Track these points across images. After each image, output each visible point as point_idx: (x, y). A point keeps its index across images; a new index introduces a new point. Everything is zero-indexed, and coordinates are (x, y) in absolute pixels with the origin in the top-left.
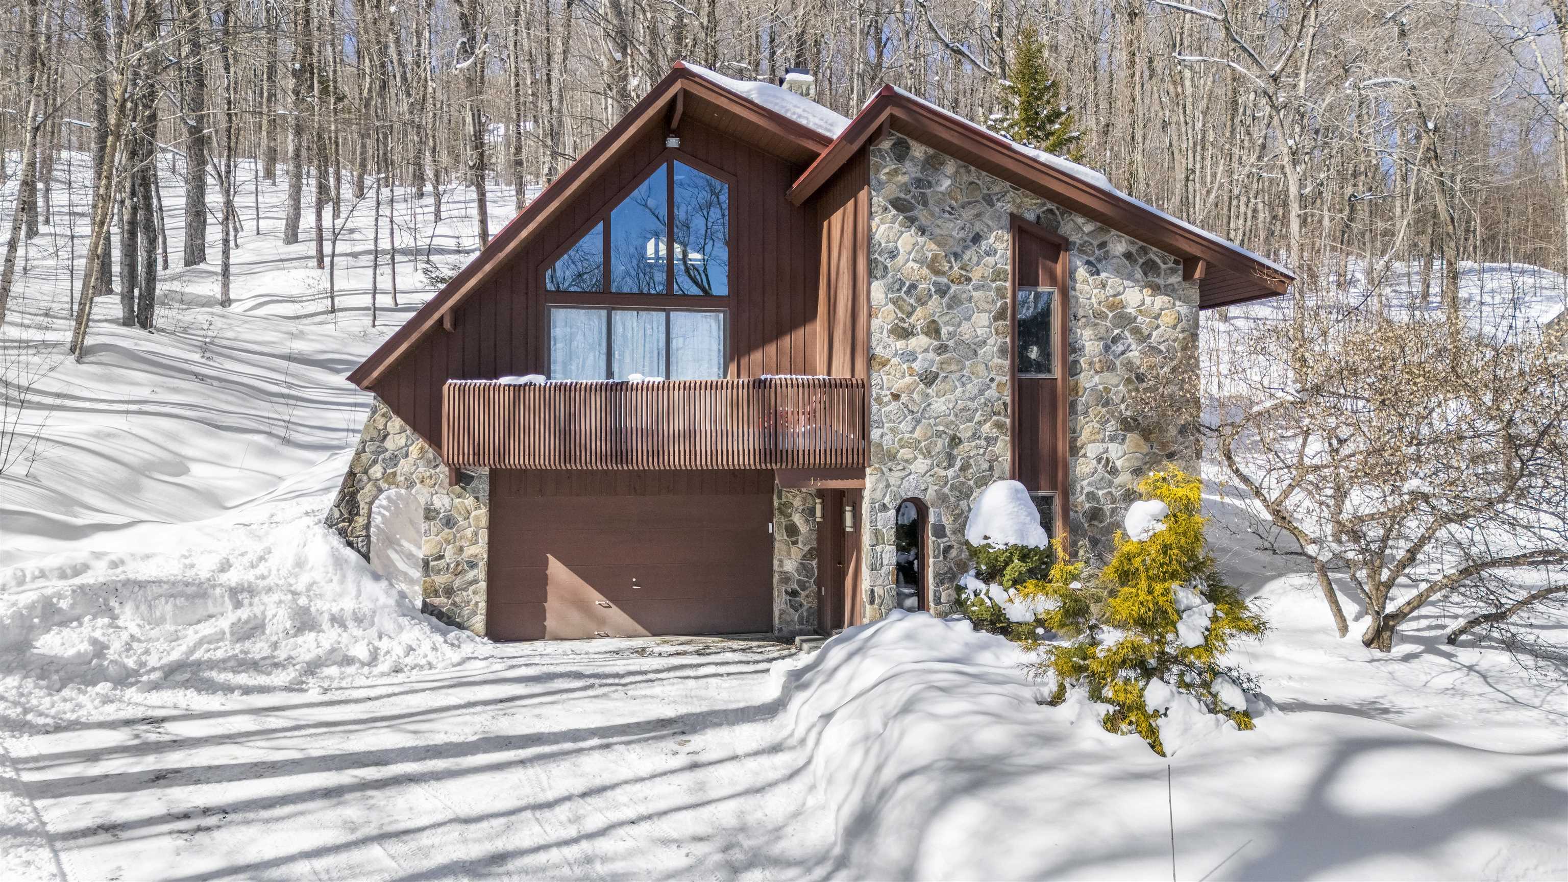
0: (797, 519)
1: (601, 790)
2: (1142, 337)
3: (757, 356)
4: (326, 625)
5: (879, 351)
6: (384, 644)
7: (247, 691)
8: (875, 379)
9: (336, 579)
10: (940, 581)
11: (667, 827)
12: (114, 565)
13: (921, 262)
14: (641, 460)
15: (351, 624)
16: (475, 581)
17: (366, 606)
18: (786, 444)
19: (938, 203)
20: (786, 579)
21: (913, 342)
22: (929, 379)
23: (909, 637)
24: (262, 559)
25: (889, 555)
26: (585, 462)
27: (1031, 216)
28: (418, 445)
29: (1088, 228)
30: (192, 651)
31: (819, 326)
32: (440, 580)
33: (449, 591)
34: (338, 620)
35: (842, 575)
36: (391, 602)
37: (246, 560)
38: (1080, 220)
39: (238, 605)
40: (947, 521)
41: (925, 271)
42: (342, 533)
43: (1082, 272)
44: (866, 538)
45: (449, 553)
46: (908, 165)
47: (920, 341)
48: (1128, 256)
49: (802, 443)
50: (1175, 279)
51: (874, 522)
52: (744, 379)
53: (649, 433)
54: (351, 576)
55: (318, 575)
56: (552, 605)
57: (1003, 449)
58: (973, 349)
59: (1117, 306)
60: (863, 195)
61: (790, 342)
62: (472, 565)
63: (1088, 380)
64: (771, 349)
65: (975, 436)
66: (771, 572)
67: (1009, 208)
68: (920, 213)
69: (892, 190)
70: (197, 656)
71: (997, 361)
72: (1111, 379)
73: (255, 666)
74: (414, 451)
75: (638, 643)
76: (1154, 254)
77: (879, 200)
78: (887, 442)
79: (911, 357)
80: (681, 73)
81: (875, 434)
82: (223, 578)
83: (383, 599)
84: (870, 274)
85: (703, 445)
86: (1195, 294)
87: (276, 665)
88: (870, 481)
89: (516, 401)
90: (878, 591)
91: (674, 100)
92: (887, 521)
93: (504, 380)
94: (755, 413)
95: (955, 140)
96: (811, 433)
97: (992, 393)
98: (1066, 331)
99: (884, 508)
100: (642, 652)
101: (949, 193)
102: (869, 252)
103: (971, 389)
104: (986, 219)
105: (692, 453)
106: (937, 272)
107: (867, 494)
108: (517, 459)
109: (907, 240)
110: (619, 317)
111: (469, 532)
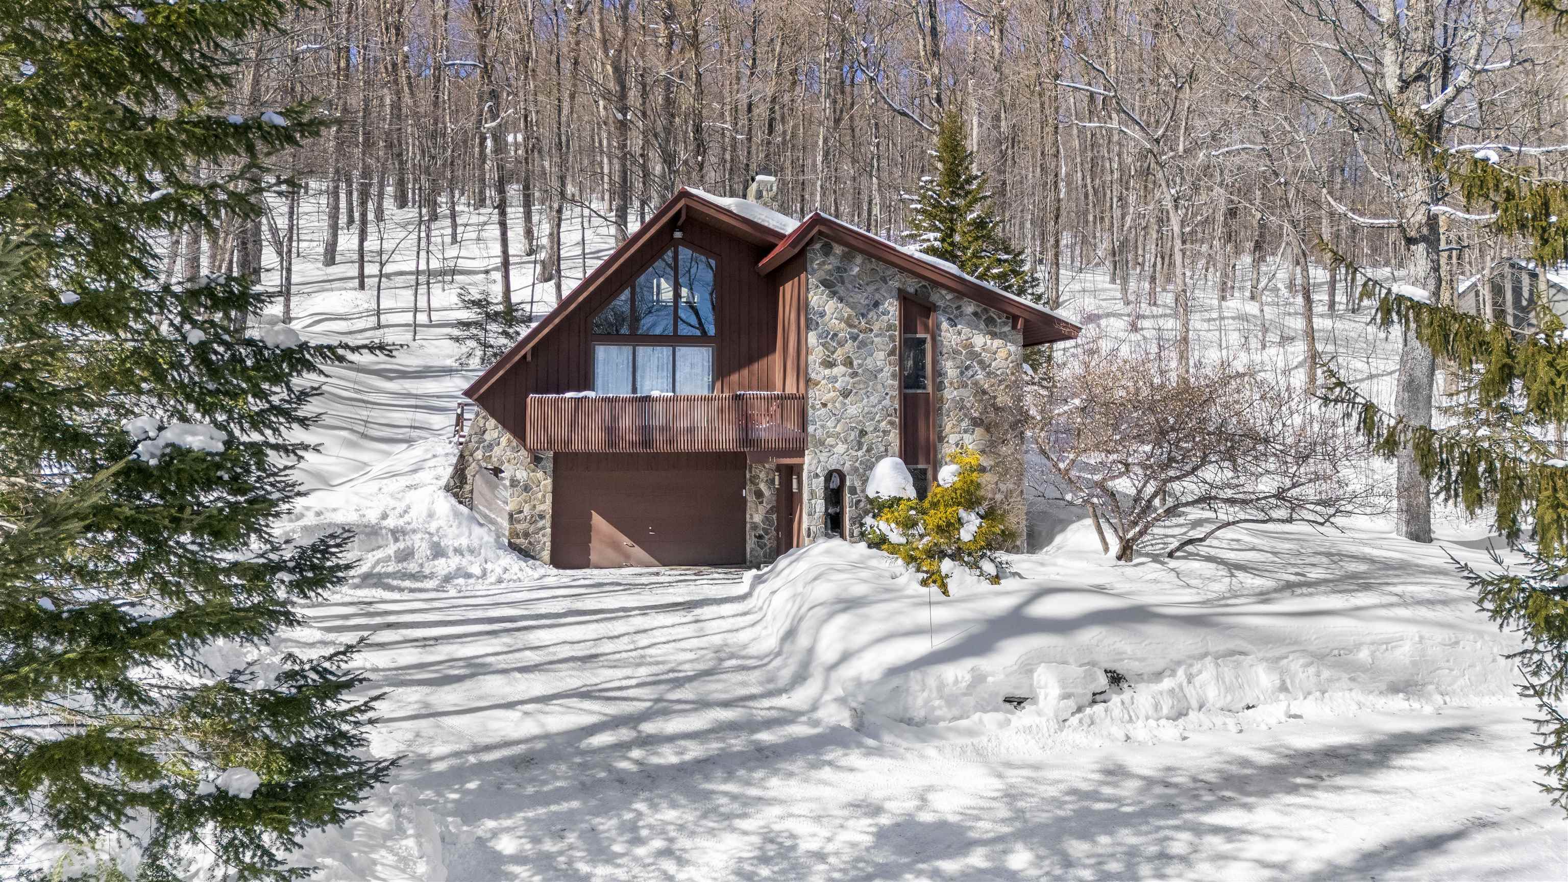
0: (763, 487)
1: (645, 631)
2: (983, 365)
3: (735, 377)
4: (451, 554)
5: (813, 376)
6: (489, 566)
7: (412, 590)
8: (811, 393)
9: (455, 524)
10: (853, 521)
11: (683, 645)
12: (318, 514)
13: (841, 320)
14: (660, 445)
15: (466, 553)
16: (544, 528)
17: (476, 543)
18: (753, 435)
19: (851, 282)
20: (755, 527)
21: (835, 370)
22: (846, 394)
23: (828, 552)
24: (405, 512)
25: (820, 505)
26: (623, 447)
27: (911, 290)
28: (506, 437)
29: (949, 297)
30: (374, 567)
31: (777, 356)
32: (520, 527)
33: (526, 535)
34: (458, 551)
35: (791, 521)
36: (492, 540)
37: (397, 512)
38: (944, 292)
39: (396, 540)
40: (857, 484)
41: (843, 325)
42: (456, 495)
43: (945, 325)
44: (806, 496)
45: (526, 509)
46: (832, 259)
47: (839, 370)
48: (975, 314)
49: (763, 435)
50: (1007, 329)
51: (810, 485)
52: (726, 394)
53: (666, 429)
54: (465, 523)
55: (442, 522)
56: (595, 545)
57: (894, 438)
58: (874, 374)
59: (969, 346)
60: (803, 276)
61: (757, 367)
62: (542, 517)
63: (950, 394)
64: (745, 372)
65: (876, 430)
66: (745, 522)
67: (897, 285)
68: (841, 290)
69: (821, 274)
70: (377, 570)
71: (890, 382)
72: (965, 393)
73: (413, 577)
74: (504, 441)
75: (655, 570)
76: (993, 313)
77: (813, 281)
78: (819, 433)
79: (834, 379)
80: (685, 194)
81: (811, 429)
82: (385, 523)
83: (486, 538)
84: (808, 328)
85: (700, 436)
86: (1020, 338)
87: (425, 577)
88: (807, 459)
89: (576, 409)
90: (813, 529)
91: (679, 212)
92: (819, 484)
93: (569, 395)
94: (733, 416)
95: (861, 246)
96: (769, 429)
97: (887, 402)
98: (935, 362)
99: (817, 476)
100: (657, 574)
101: (858, 275)
102: (807, 314)
103: (874, 399)
104: (882, 291)
105: (693, 441)
106: (851, 326)
107: (805, 467)
108: (577, 446)
109: (831, 306)
110: (642, 351)
111: (540, 495)
